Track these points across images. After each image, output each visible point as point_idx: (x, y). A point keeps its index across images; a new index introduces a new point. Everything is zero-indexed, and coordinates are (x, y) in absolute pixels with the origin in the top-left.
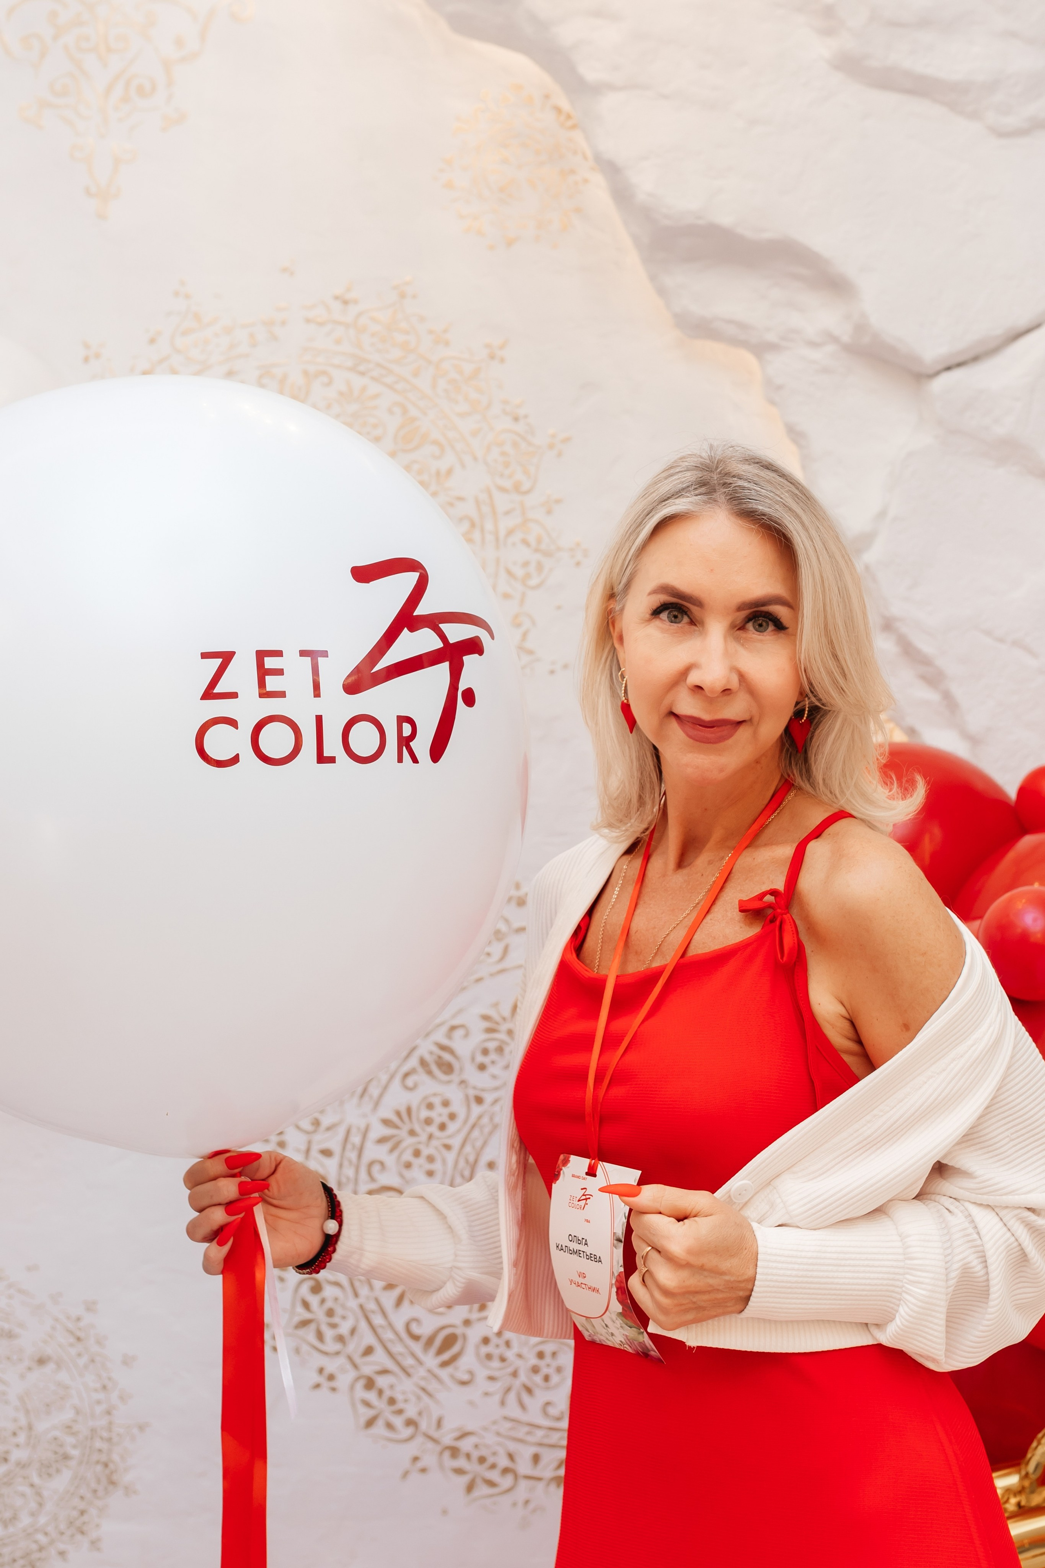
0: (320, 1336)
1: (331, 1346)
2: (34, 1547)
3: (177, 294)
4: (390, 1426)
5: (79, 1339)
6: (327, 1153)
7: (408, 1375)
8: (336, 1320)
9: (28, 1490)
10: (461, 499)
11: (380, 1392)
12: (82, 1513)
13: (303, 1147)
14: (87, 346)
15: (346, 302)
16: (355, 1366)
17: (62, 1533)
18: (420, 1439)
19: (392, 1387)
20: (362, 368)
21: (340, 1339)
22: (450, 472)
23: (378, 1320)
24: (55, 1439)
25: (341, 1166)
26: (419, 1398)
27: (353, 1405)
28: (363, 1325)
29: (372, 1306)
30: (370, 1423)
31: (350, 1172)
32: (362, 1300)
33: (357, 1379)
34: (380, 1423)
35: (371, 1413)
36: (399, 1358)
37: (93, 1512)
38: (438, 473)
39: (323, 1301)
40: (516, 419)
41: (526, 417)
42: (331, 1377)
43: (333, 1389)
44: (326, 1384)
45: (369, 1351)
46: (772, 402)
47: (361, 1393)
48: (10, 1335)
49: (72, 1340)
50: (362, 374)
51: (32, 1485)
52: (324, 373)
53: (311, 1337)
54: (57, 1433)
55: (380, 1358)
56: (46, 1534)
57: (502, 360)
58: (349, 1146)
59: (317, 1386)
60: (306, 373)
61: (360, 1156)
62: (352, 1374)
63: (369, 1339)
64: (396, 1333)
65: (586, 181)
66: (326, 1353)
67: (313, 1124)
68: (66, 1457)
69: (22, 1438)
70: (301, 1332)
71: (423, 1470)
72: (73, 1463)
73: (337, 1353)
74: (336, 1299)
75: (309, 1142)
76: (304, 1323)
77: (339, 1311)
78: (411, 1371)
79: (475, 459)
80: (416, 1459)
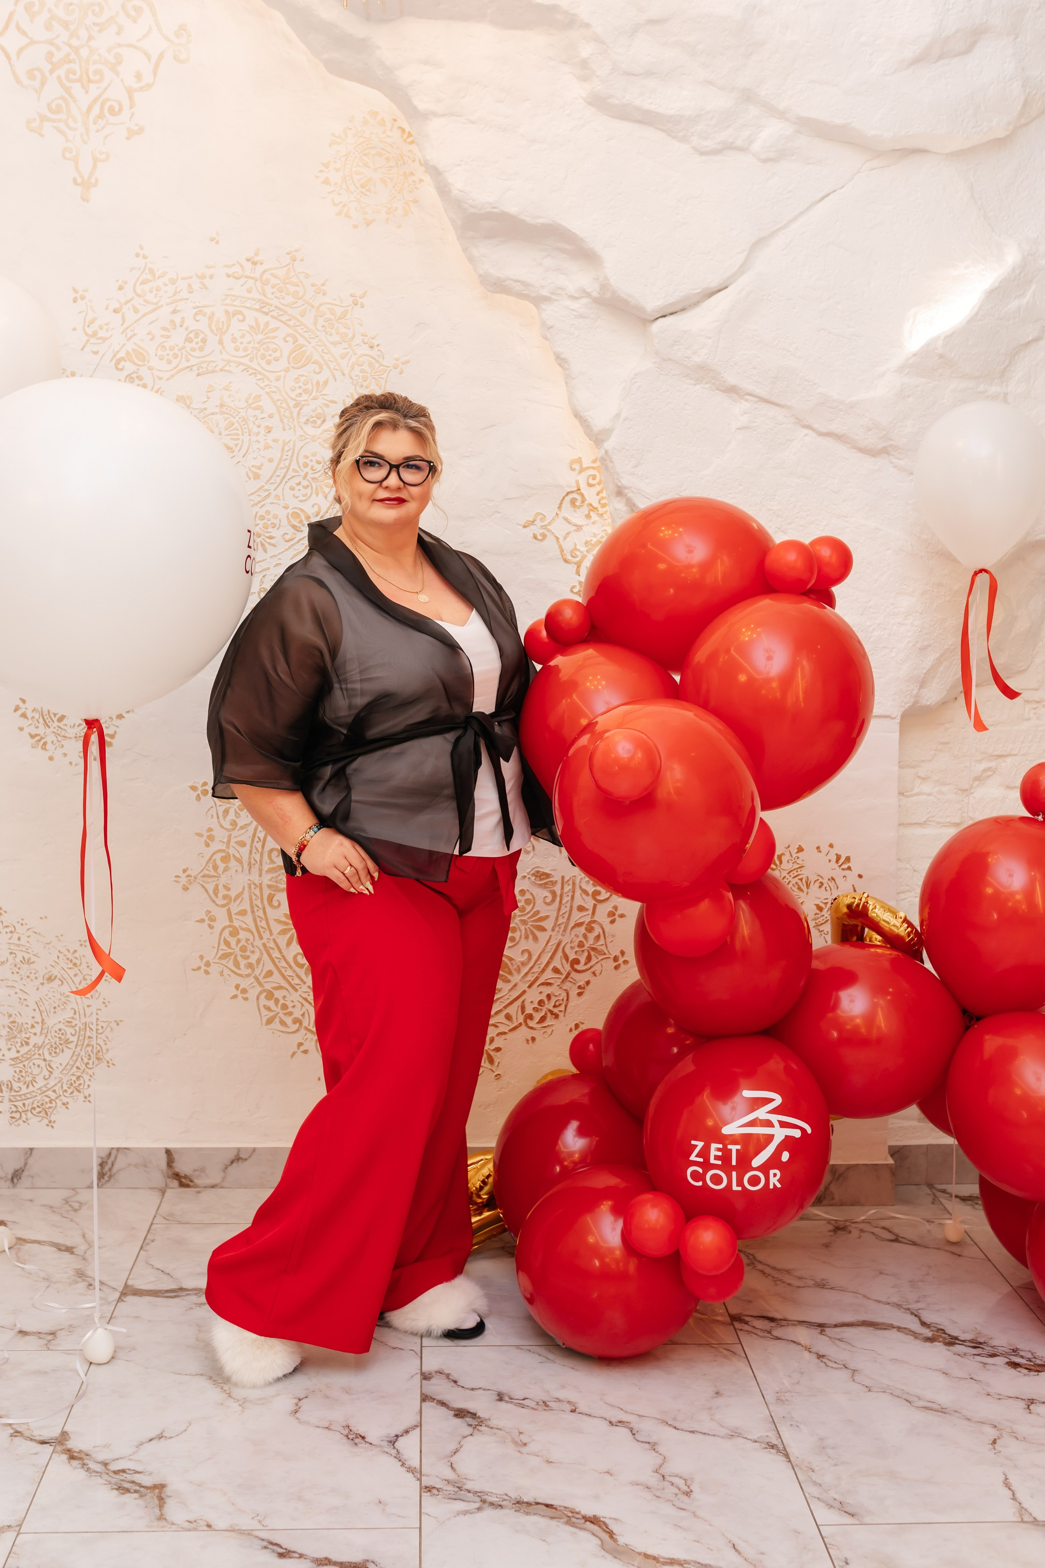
0: (237, 964)
1: (245, 971)
2: (47, 1100)
3: (137, 255)
4: (283, 1023)
5: (75, 965)
6: (242, 844)
7: (296, 990)
8: (248, 953)
9: (43, 1064)
10: (332, 402)
11: (277, 1001)
12: (78, 1078)
13: (225, 840)
14: (75, 291)
15: (255, 263)
16: (260, 984)
17: (66, 1091)
18: (303, 1031)
19: (284, 997)
20: (265, 310)
21: (250, 966)
22: (326, 383)
23: (276, 954)
24: (60, 1030)
25: (251, 853)
26: (303, 1005)
27: (259, 1010)
28: (265, 955)
29: (272, 945)
30: (270, 1021)
31: (258, 857)
32: (265, 941)
33: (260, 993)
34: (277, 1020)
35: (272, 1014)
36: (290, 979)
37: (86, 1078)
38: (318, 383)
39: (239, 941)
40: (372, 347)
41: (378, 346)
42: (244, 991)
43: (246, 999)
44: (240, 996)
45: (270, 974)
46: (546, 338)
47: (263, 1001)
48: (29, 962)
49: (71, 965)
50: (266, 314)
51: (45, 1060)
52: (240, 313)
53: (231, 965)
54: (62, 1026)
55: (276, 978)
56: (54, 1091)
57: (362, 306)
58: (256, 839)
59: (235, 997)
60: (227, 312)
61: (263, 847)
62: (259, 989)
63: (269, 966)
64: (287, 963)
65: (421, 181)
66: (241, 975)
67: (231, 824)
68: (67, 1042)
69: (38, 1029)
70: (224, 962)
71: (305, 1052)
72: (72, 1046)
73: (248, 976)
74: (248, 940)
75: (230, 836)
76: (225, 956)
77: (250, 947)
78: (297, 987)
79: (344, 375)
80: (300, 1044)
